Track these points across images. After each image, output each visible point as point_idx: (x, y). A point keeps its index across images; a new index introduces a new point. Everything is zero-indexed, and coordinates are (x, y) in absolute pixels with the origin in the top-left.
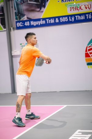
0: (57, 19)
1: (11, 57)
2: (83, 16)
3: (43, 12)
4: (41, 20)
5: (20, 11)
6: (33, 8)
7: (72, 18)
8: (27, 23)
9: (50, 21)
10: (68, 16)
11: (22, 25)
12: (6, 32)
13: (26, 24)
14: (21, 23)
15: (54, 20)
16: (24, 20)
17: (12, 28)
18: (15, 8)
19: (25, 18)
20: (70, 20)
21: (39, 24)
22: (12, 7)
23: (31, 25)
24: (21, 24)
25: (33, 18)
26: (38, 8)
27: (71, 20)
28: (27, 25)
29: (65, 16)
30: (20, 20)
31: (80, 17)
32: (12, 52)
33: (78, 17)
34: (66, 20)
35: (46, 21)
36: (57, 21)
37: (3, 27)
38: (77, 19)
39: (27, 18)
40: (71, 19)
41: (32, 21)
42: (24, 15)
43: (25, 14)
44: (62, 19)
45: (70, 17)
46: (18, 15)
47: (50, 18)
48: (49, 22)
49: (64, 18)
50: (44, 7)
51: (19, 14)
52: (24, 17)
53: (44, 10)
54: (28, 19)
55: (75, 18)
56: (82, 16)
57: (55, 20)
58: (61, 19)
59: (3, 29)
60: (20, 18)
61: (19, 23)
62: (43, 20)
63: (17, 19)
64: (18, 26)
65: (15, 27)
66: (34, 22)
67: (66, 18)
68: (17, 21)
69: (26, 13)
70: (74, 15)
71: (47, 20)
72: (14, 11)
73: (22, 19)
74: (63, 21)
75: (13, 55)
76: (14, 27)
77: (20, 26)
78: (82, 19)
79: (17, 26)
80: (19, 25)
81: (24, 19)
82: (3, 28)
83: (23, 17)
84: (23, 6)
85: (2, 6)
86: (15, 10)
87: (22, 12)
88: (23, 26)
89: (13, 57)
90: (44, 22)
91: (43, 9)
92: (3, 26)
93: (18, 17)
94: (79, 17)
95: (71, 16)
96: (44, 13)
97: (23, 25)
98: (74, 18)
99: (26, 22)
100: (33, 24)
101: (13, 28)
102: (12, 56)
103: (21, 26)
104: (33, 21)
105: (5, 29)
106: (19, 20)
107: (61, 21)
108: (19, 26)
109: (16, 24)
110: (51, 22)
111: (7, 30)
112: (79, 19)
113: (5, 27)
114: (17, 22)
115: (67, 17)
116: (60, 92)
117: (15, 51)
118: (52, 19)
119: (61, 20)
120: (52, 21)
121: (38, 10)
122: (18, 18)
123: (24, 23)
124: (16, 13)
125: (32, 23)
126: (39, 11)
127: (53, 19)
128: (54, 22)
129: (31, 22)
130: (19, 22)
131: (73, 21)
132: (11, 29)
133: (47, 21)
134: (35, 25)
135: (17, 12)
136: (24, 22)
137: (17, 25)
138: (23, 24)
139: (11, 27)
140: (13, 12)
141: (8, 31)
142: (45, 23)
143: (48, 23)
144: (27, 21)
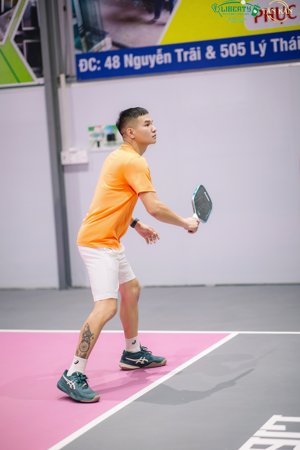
0: (210, 49)
1: (60, 170)
2: (296, 39)
3: (164, 24)
4: (159, 51)
5: (91, 19)
6: (132, 13)
7: (260, 45)
8: (112, 62)
9: (188, 56)
10: (246, 40)
11: (95, 67)
12: (43, 88)
13: (108, 64)
14: (93, 60)
15: (199, 52)
16: (104, 49)
17: (62, 77)
18: (74, 11)
19: (105, 45)
20: (253, 52)
21: (152, 66)
22: (65, 9)
23: (126, 66)
24: (93, 64)
25: (131, 45)
26: (150, 12)
27: (257, 53)
28: (112, 68)
29: (236, 40)
30: (91, 51)
31: (286, 42)
32: (63, 154)
33: (278, 43)
34: (241, 51)
35: (174, 56)
36: (211, 54)
37: (35, 72)
38: (275, 50)
39: (114, 44)
40: (257, 48)
41: (128, 54)
42: (102, 35)
43: (107, 30)
44: (228, 48)
45: (252, 43)
46: (82, 35)
47: (186, 46)
48: (186, 59)
49: (234, 45)
50: (170, 8)
51: (88, 32)
52: (102, 42)
53: (167, 19)
54: (116, 49)
55: (270, 46)
56: (292, 41)
57: (204, 52)
58: (222, 49)
59: (33, 80)
60: (90, 45)
61: (85, 60)
62: (163, 52)
63: (78, 46)
64: (82, 70)
65: (74, 72)
66: (136, 58)
67: (240, 44)
68: (79, 52)
69: (108, 28)
70: (268, 37)
71: (179, 51)
72: (72, 22)
73: (95, 48)
74: (229, 56)
75: (64, 162)
76: (68, 73)
77: (88, 71)
78: (291, 49)
79: (78, 68)
80: (87, 65)
81: (101, 47)
82: (33, 76)
83: (100, 40)
84: (99, 5)
85: (33, 5)
86: (75, 16)
87: (96, 24)
88: (99, 68)
89: (66, 169)
90: (167, 58)
91: (164, 15)
92: (35, 69)
93: (83, 40)
94: (282, 41)
95: (257, 39)
96: (167, 27)
97: (98, 66)
98: (265, 45)
99: (109, 59)
100: (131, 65)
101: (67, 77)
102: (63, 166)
103: (93, 69)
104: (131, 56)
105: (41, 81)
106: (85, 51)
107: (223, 55)
108: (85, 70)
109: (77, 63)
110: (191, 59)
111: (46, 81)
112: (282, 50)
113: (39, 74)
114: (78, 57)
115: (243, 44)
116: (217, 285)
117: (71, 149)
118: (193, 49)
119: (224, 52)
120: (195, 55)
121: (150, 17)
122: (84, 45)
123: (103, 62)
124: (76, 27)
125: (129, 60)
126: (152, 22)
127: (199, 48)
128: (199, 58)
129: (126, 57)
130: (87, 56)
131: (263, 55)
132: (59, 79)
133: (176, 54)
134: (138, 67)
135: (80, 25)
136: (102, 56)
137: (81, 65)
138: (99, 62)
139: (61, 73)
140: (68, 23)
141: (49, 84)
142: (170, 61)
143: (179, 60)
144: (111, 53)
